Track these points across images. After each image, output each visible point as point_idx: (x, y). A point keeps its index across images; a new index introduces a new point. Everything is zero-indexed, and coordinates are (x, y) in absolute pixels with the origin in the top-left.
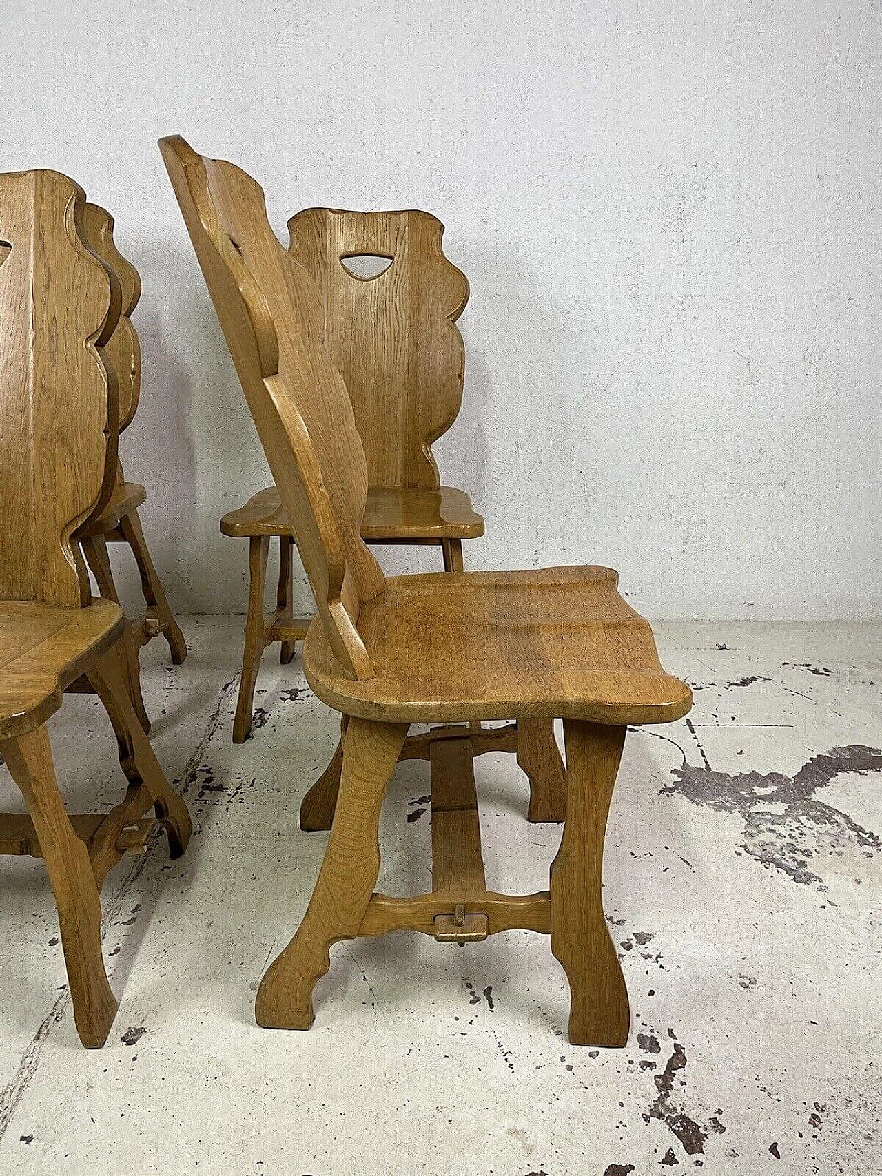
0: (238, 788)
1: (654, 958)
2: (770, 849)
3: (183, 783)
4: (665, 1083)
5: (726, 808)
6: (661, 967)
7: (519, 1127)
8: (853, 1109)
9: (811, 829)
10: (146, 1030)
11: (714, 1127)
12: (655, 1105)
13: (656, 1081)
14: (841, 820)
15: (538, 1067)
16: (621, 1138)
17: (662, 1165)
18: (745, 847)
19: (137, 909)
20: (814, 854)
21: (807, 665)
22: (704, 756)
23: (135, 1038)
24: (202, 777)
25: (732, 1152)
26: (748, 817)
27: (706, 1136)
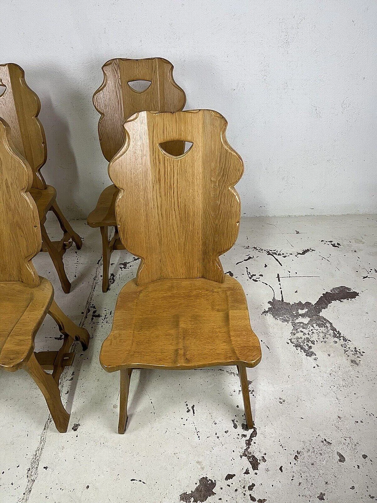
0: (105, 316)
1: (251, 391)
2: (300, 340)
3: (85, 313)
4: (248, 443)
5: (286, 321)
6: (253, 395)
7: (200, 461)
8: (309, 453)
9: (317, 330)
10: (80, 425)
11: (263, 460)
12: (244, 452)
13: (246, 442)
14: (328, 325)
15: (208, 437)
16: (232, 464)
17: (244, 474)
18: (291, 340)
19: (73, 374)
20: (316, 343)
21: (331, 242)
23: (76, 428)
24: (92, 310)
25: (267, 470)
26: (294, 324)
27: (260, 463)
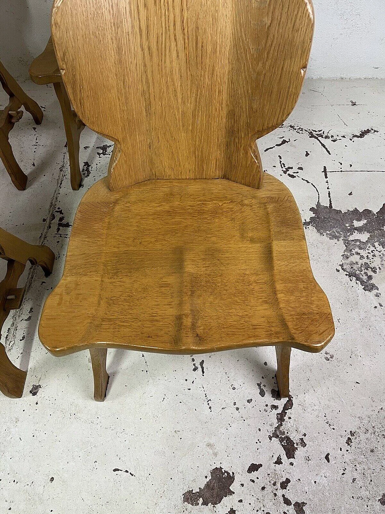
2: (355, 267)
4: (281, 418)
5: (336, 237)
7: (212, 443)
8: (368, 435)
9: (380, 252)
10: (41, 386)
11: (301, 443)
12: (275, 430)
13: (277, 416)
15: (223, 408)
16: (258, 449)
17: (275, 464)
18: (342, 265)
19: (31, 311)
20: (378, 271)
23: (36, 391)
25: (308, 458)
26: (347, 243)
27: (297, 448)
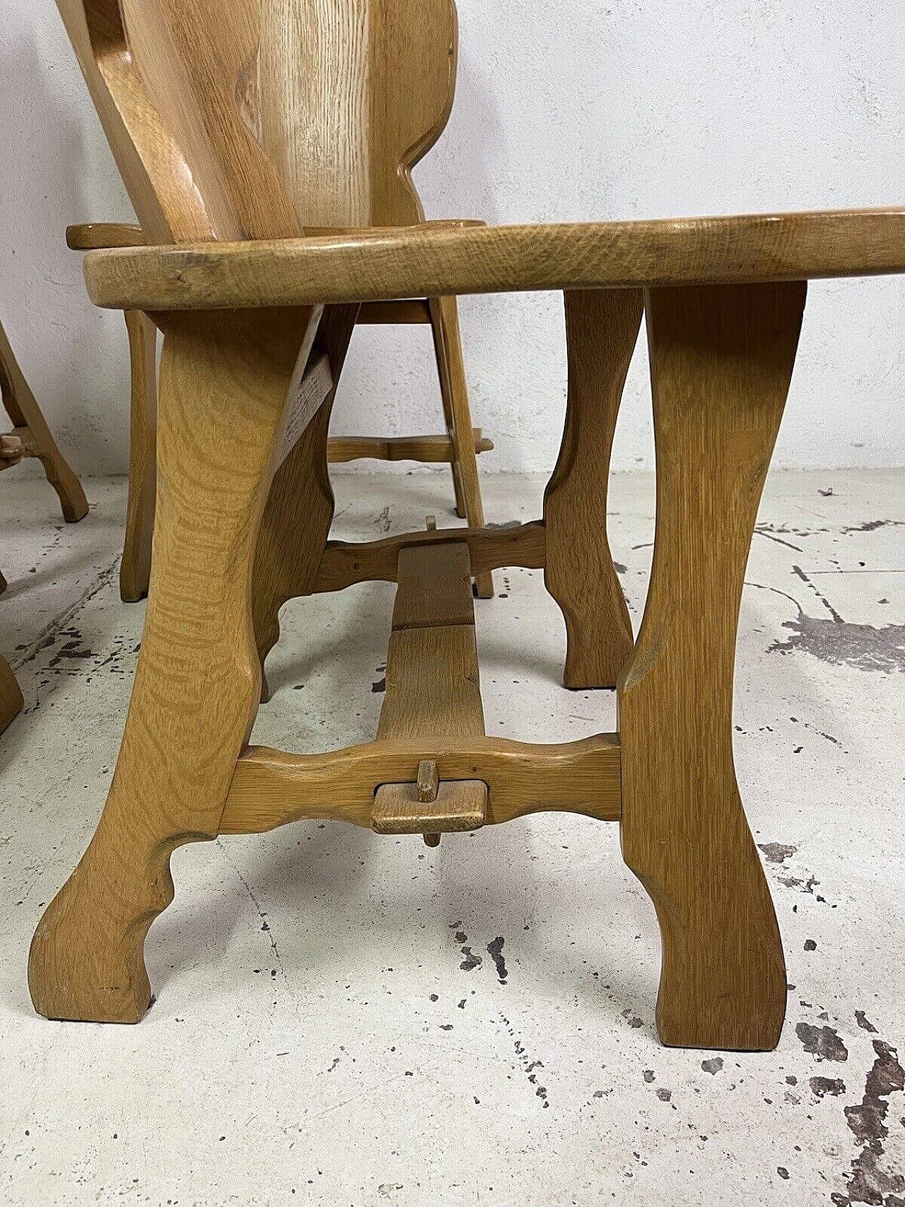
0: (114, 654)
3: (31, 649)
4: (868, 1123)
5: (878, 667)
6: (820, 899)
12: (856, 1173)
15: (599, 1094)
22: (828, 606)
24: (63, 641)
